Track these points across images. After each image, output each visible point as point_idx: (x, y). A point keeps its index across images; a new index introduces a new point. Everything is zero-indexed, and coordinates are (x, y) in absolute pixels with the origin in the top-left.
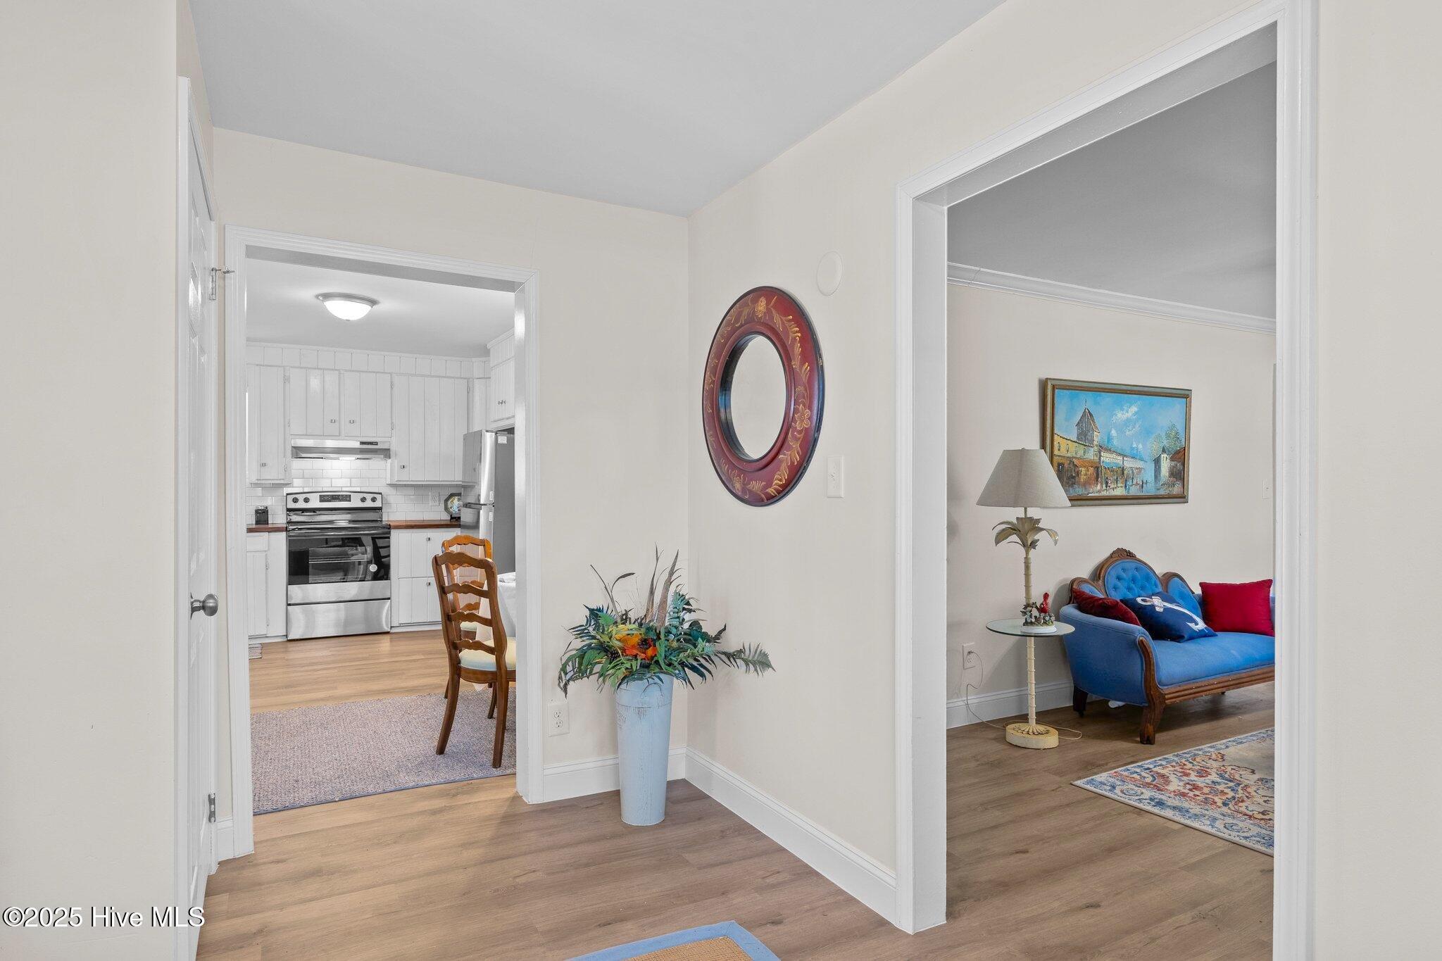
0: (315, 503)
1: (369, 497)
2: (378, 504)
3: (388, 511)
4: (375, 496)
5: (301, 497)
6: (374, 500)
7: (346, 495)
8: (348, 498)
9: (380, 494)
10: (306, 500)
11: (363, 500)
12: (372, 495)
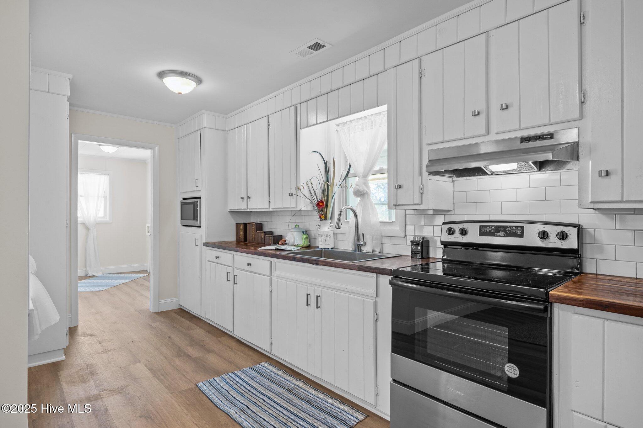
0: (473, 237)
1: (553, 231)
2: (571, 243)
3: (597, 256)
4: (565, 229)
5: (457, 227)
6: (563, 236)
7: (517, 227)
8: (518, 232)
9: (578, 226)
10: (463, 232)
11: (544, 235)
12: (560, 229)
